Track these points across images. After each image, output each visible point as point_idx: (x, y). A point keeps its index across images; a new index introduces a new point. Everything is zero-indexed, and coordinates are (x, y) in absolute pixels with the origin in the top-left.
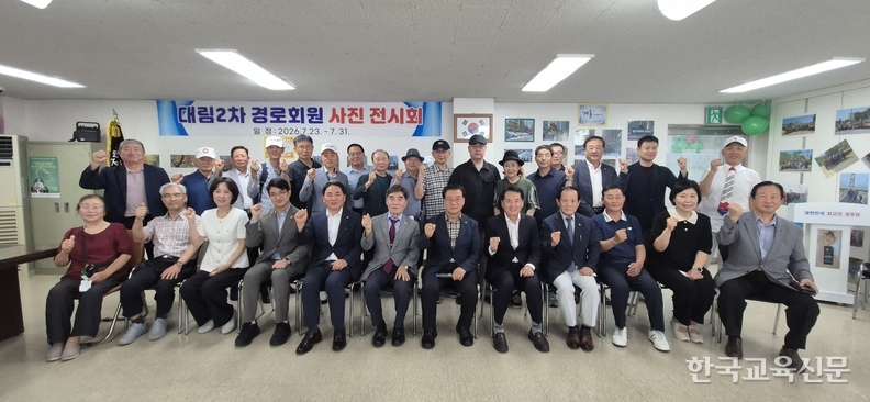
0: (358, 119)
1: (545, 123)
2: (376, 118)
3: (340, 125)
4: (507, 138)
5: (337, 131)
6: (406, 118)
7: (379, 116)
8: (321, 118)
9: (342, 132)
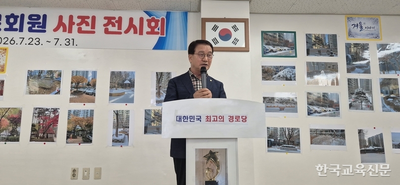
0: (89, 28)
1: (308, 37)
2: (111, 28)
3: (67, 35)
4: (265, 53)
5: (62, 41)
6: (146, 29)
7: (114, 25)
8: (44, 26)
9: (68, 43)
